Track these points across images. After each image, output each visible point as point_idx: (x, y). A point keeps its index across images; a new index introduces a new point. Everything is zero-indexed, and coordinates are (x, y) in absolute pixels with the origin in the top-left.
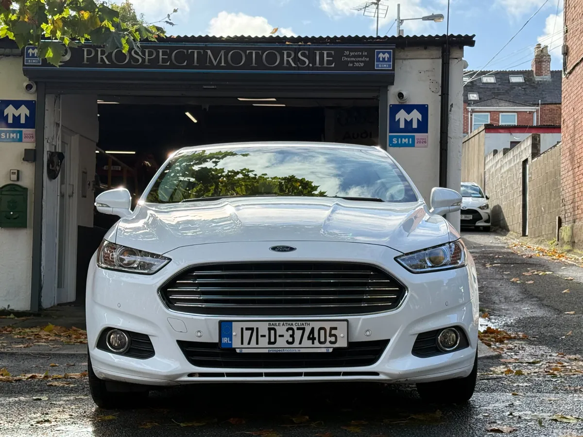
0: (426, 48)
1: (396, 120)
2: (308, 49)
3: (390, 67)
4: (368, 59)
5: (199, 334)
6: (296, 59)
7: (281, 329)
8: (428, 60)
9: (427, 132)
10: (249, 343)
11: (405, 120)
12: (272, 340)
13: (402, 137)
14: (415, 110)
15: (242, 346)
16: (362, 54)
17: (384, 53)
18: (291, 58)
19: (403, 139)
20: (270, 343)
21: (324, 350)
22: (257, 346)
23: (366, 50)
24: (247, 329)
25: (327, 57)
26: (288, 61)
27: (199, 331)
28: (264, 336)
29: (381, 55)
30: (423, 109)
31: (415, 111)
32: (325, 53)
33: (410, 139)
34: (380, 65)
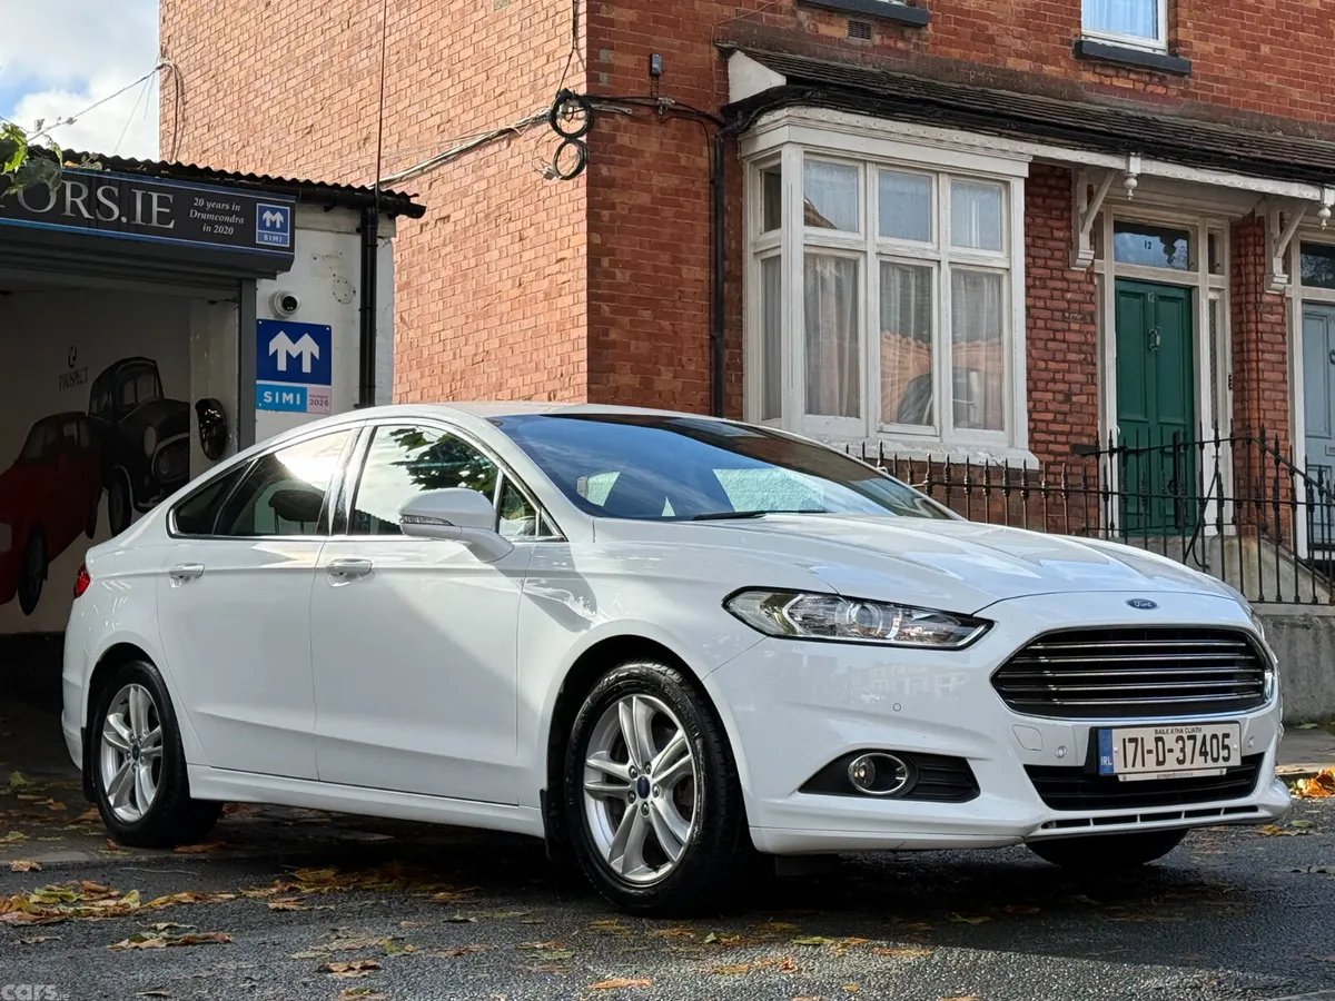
0: (327, 209)
1: (271, 353)
2: (120, 184)
3: (284, 241)
4: (242, 221)
5: (1061, 752)
6: (92, 203)
7: (1170, 740)
8: (329, 234)
9: (329, 383)
10: (1134, 765)
11: (288, 355)
12: (1161, 759)
13: (282, 389)
14: (306, 335)
15: (1126, 770)
16: (231, 207)
17: (273, 212)
18: (82, 198)
19: (284, 394)
20: (1159, 763)
21: (1216, 773)
22: (1142, 769)
23: (239, 201)
24: (1131, 740)
25: (159, 206)
26: (74, 204)
27: (1062, 748)
28: (1150, 752)
29: (267, 216)
30: (321, 334)
31: (306, 337)
32: (155, 196)
33: (298, 396)
34: (266, 236)
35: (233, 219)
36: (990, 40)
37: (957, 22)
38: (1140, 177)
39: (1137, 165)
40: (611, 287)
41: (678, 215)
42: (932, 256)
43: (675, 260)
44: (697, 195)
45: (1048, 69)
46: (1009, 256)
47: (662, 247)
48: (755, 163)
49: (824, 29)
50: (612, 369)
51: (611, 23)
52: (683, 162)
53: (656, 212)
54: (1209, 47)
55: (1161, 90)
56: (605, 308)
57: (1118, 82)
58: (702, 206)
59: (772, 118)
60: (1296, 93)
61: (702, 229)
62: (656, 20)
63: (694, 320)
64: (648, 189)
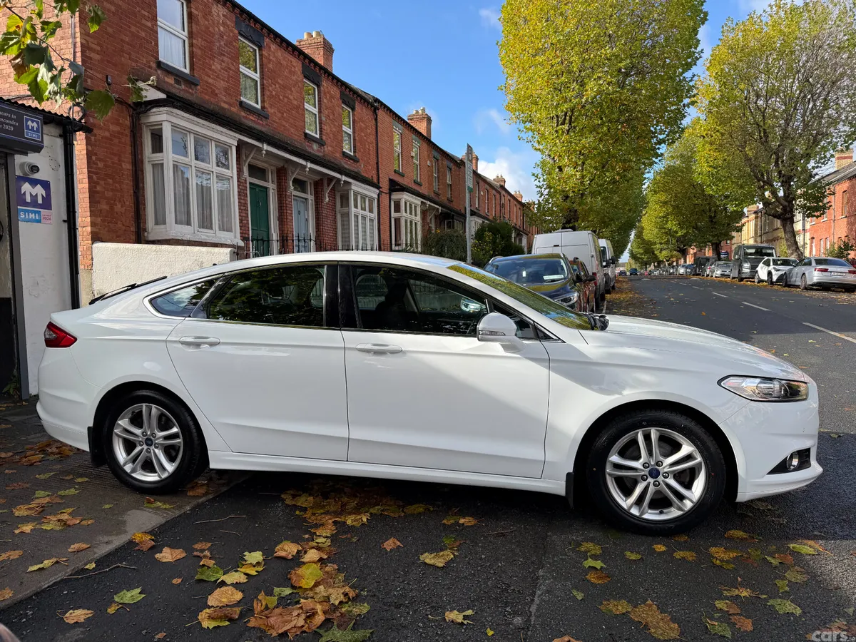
1: (22, 192)
3: (38, 138)
4: (17, 124)
9: (51, 209)
11: (31, 194)
13: (29, 212)
16: (11, 116)
17: (33, 122)
19: (30, 214)
23: (15, 113)
29: (29, 123)
30: (45, 185)
31: (39, 186)
33: (37, 215)
34: (29, 134)
35: (13, 123)
36: (216, 95)
37: (207, 86)
38: (266, 151)
39: (266, 147)
40: (96, 168)
41: (119, 142)
42: (211, 169)
43: (119, 160)
44: (126, 136)
45: (232, 108)
46: (233, 173)
47: (114, 154)
48: (147, 126)
49: (166, 79)
50: (99, 202)
51: (91, 59)
52: (121, 121)
53: (111, 140)
54: (272, 111)
55: (261, 122)
56: (95, 177)
57: (251, 117)
58: (128, 139)
59: (158, 110)
60: (292, 130)
61: (129, 149)
62: (108, 61)
63: (128, 185)
64: (108, 130)
